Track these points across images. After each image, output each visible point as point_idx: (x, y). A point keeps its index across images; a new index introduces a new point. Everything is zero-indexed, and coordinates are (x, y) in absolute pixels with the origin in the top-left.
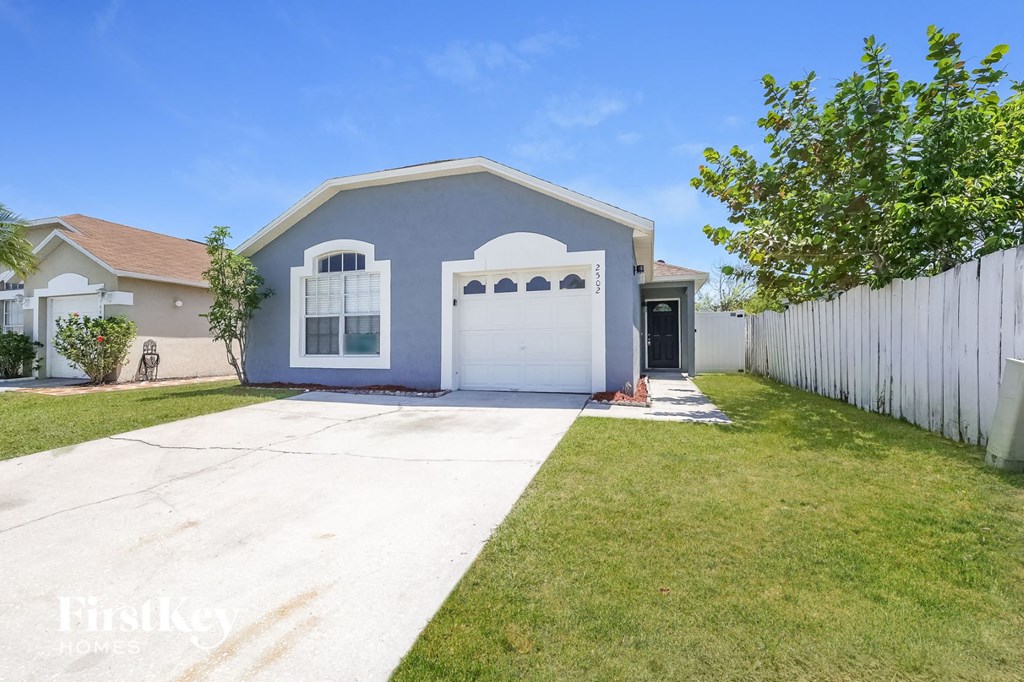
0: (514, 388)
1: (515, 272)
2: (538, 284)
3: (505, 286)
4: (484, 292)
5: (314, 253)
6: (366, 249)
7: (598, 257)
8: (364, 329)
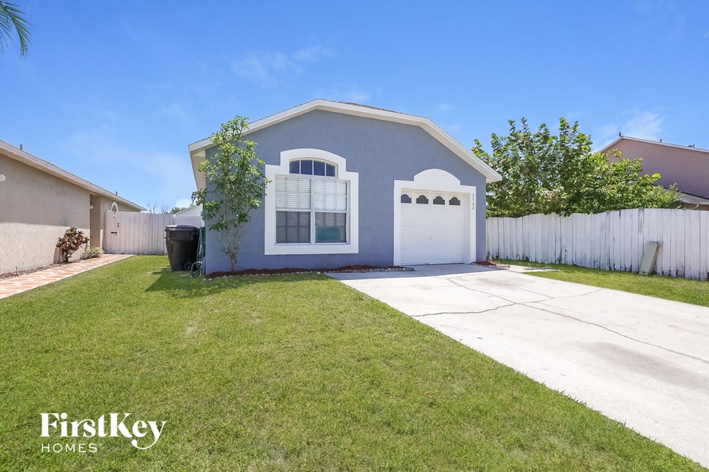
0: (427, 262)
1: (427, 192)
2: (438, 201)
3: (422, 200)
4: (411, 202)
5: (288, 156)
6: (339, 162)
7: (472, 190)
8: (330, 223)
